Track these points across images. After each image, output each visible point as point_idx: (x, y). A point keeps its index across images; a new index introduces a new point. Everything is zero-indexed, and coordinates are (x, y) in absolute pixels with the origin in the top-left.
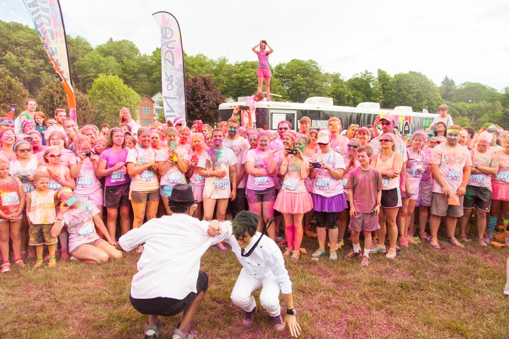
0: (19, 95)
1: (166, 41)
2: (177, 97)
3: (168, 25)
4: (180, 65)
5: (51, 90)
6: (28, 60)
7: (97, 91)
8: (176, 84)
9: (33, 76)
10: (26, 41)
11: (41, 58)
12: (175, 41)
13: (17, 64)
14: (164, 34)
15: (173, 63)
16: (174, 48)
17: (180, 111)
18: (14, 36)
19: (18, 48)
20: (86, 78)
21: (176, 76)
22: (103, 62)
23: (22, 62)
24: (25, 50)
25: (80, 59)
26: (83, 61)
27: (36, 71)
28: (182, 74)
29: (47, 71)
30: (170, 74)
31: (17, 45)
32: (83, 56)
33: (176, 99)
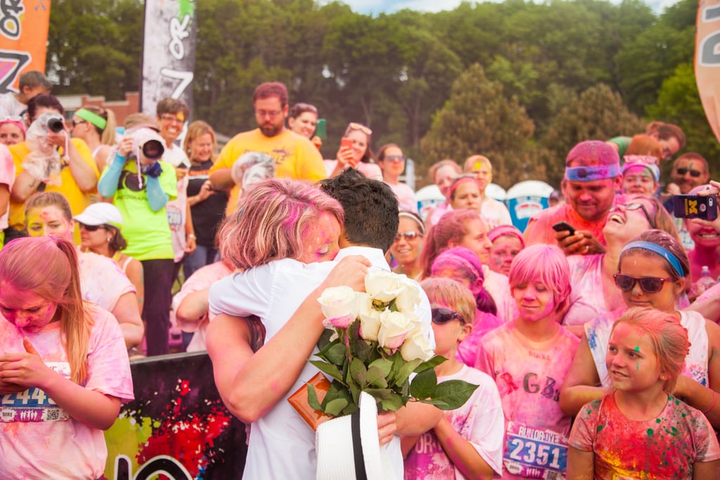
0: (517, 133)
5: (573, 117)
6: (527, 67)
7: (669, 108)
9: (536, 97)
10: (528, 30)
11: (551, 59)
13: (510, 76)
18: (509, 24)
19: (514, 46)
20: (635, 86)
22: (677, 41)
23: (517, 71)
24: (525, 48)
25: (627, 45)
26: (631, 49)
27: (542, 84)
29: (560, 81)
31: (512, 39)
32: (633, 39)
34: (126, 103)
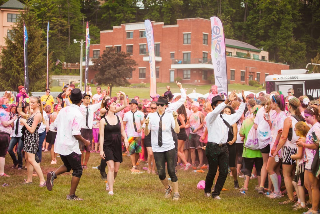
1: (217, 36)
2: (222, 76)
3: (218, 25)
4: (224, 54)
8: (221, 66)
12: (221, 36)
14: (215, 31)
15: (220, 52)
16: (221, 41)
17: (224, 86)
21: (221, 61)
28: (225, 59)
30: (219, 60)
33: (221, 77)
34: (177, 26)
